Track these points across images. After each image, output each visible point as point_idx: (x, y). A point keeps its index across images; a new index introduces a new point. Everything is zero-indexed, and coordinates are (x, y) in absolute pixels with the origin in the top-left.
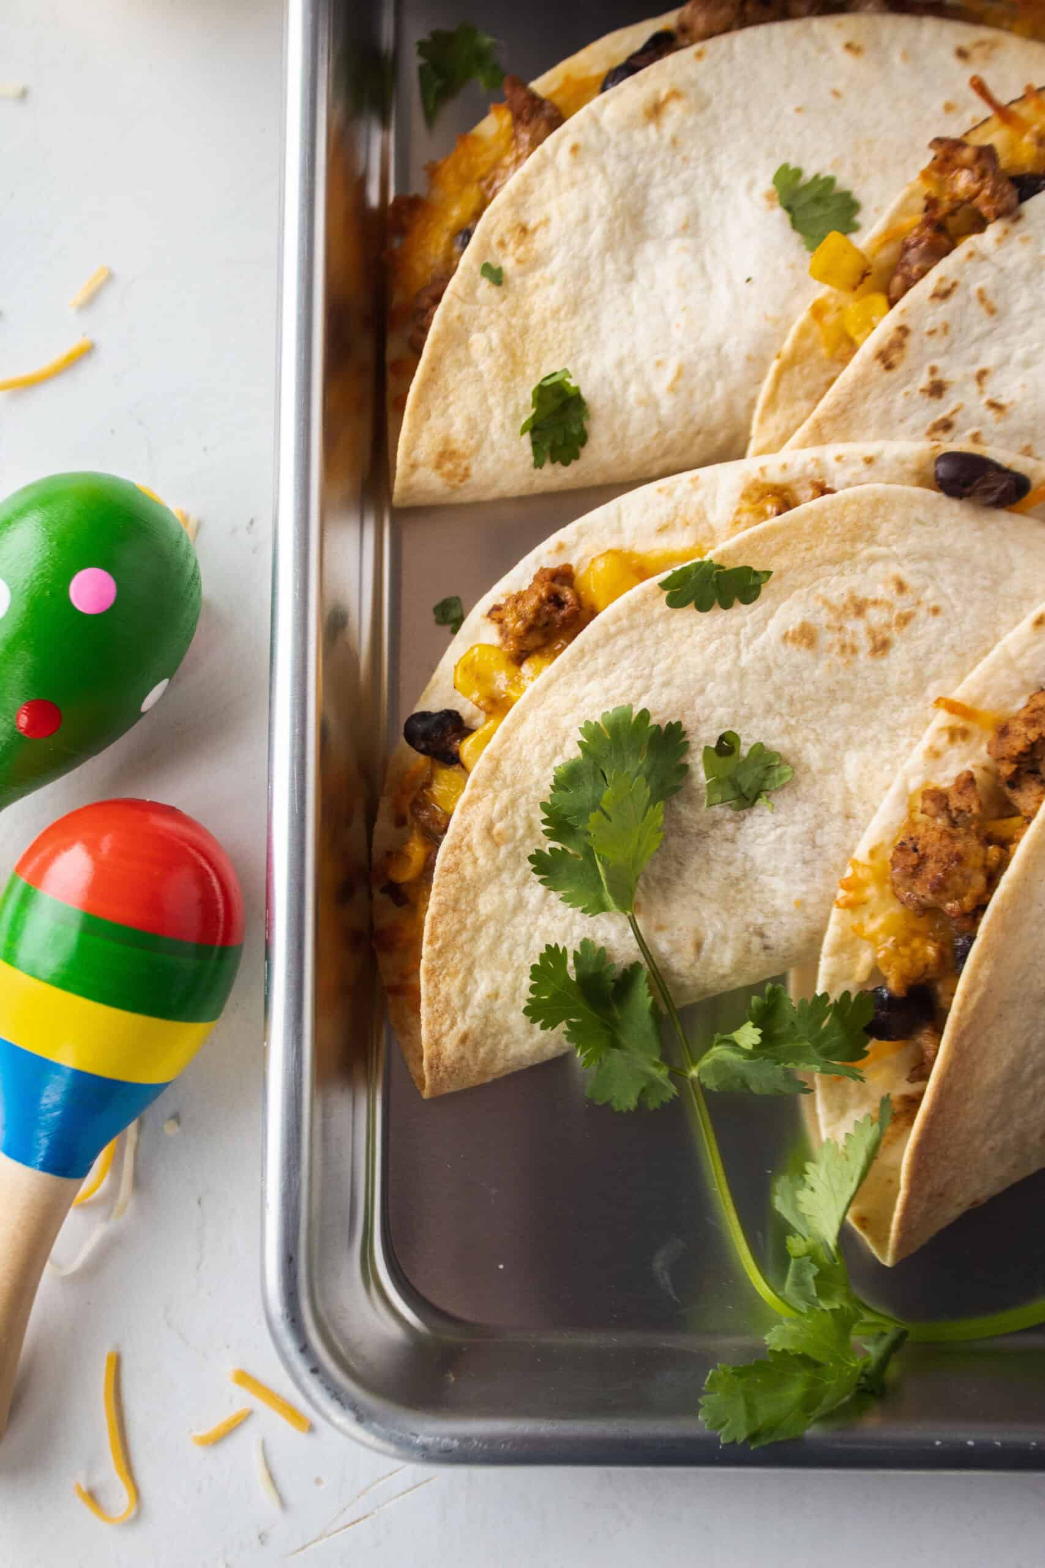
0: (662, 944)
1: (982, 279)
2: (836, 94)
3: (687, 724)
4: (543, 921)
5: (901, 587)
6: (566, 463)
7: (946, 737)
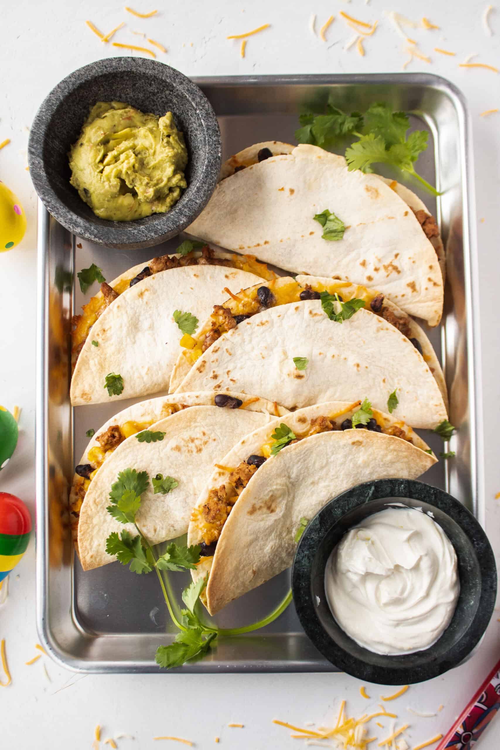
0: (145, 531)
1: (227, 346)
2: (192, 289)
3: (147, 472)
4: (112, 525)
5: (204, 434)
6: (118, 395)
7: (218, 475)
